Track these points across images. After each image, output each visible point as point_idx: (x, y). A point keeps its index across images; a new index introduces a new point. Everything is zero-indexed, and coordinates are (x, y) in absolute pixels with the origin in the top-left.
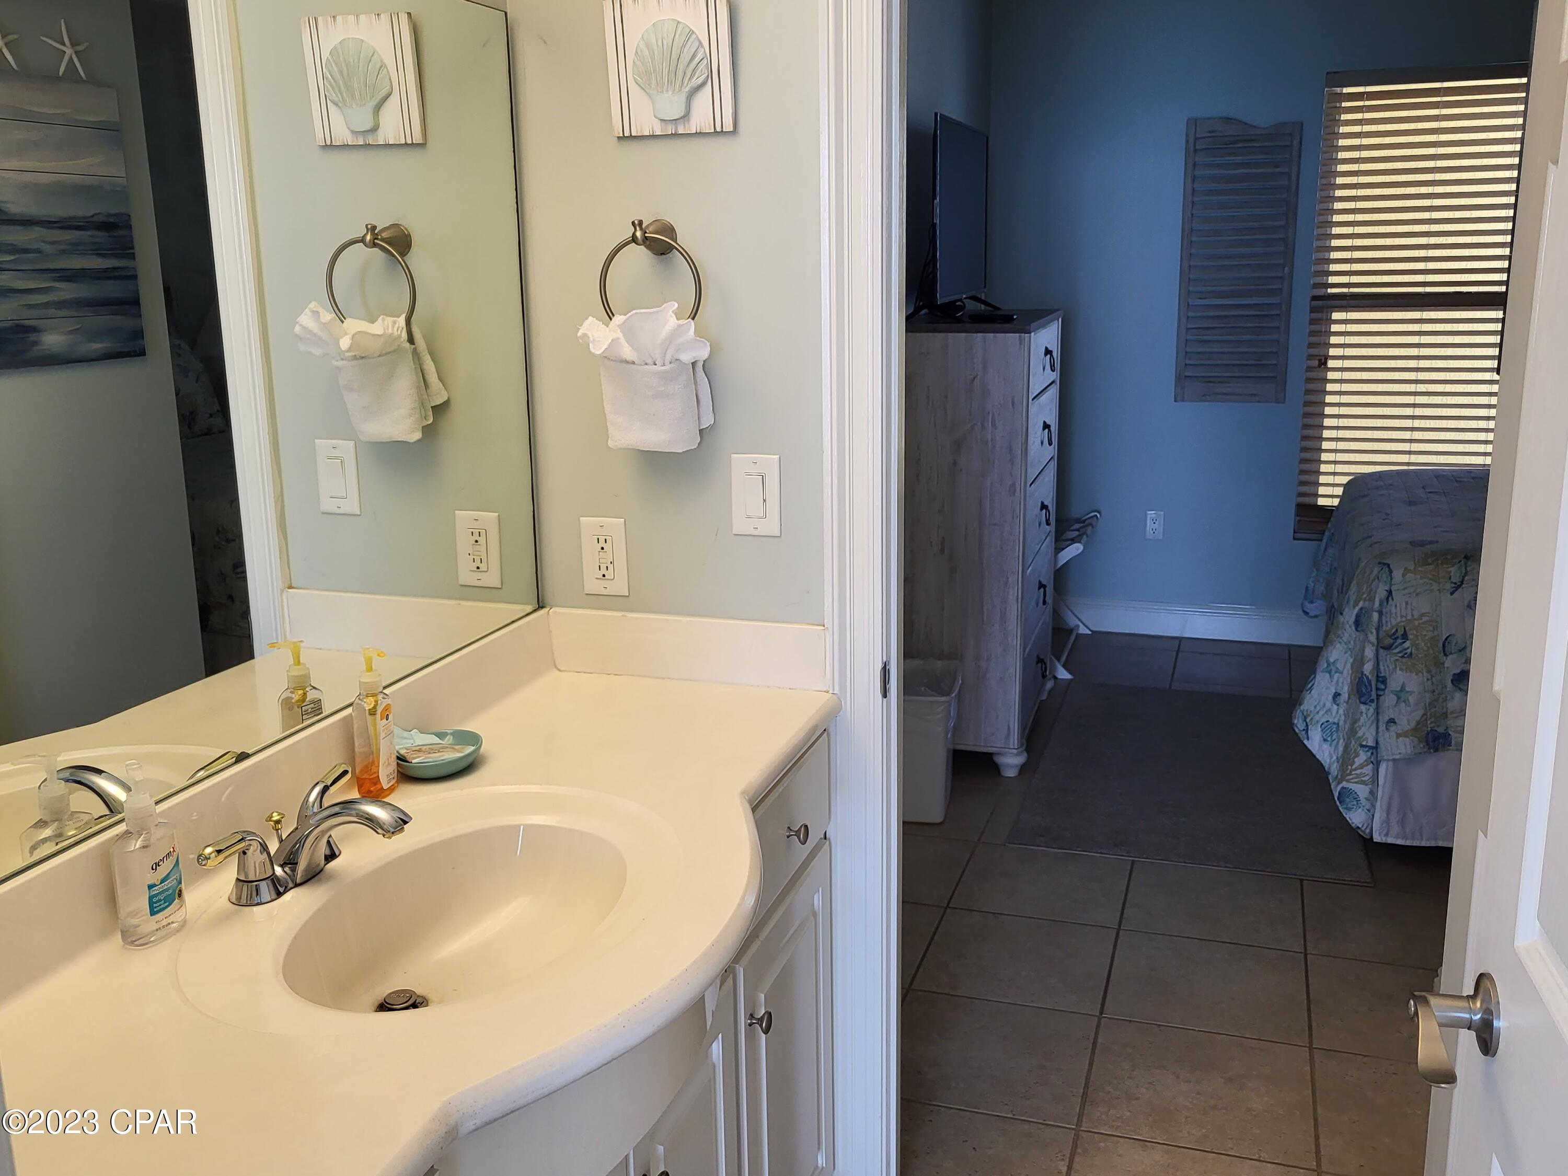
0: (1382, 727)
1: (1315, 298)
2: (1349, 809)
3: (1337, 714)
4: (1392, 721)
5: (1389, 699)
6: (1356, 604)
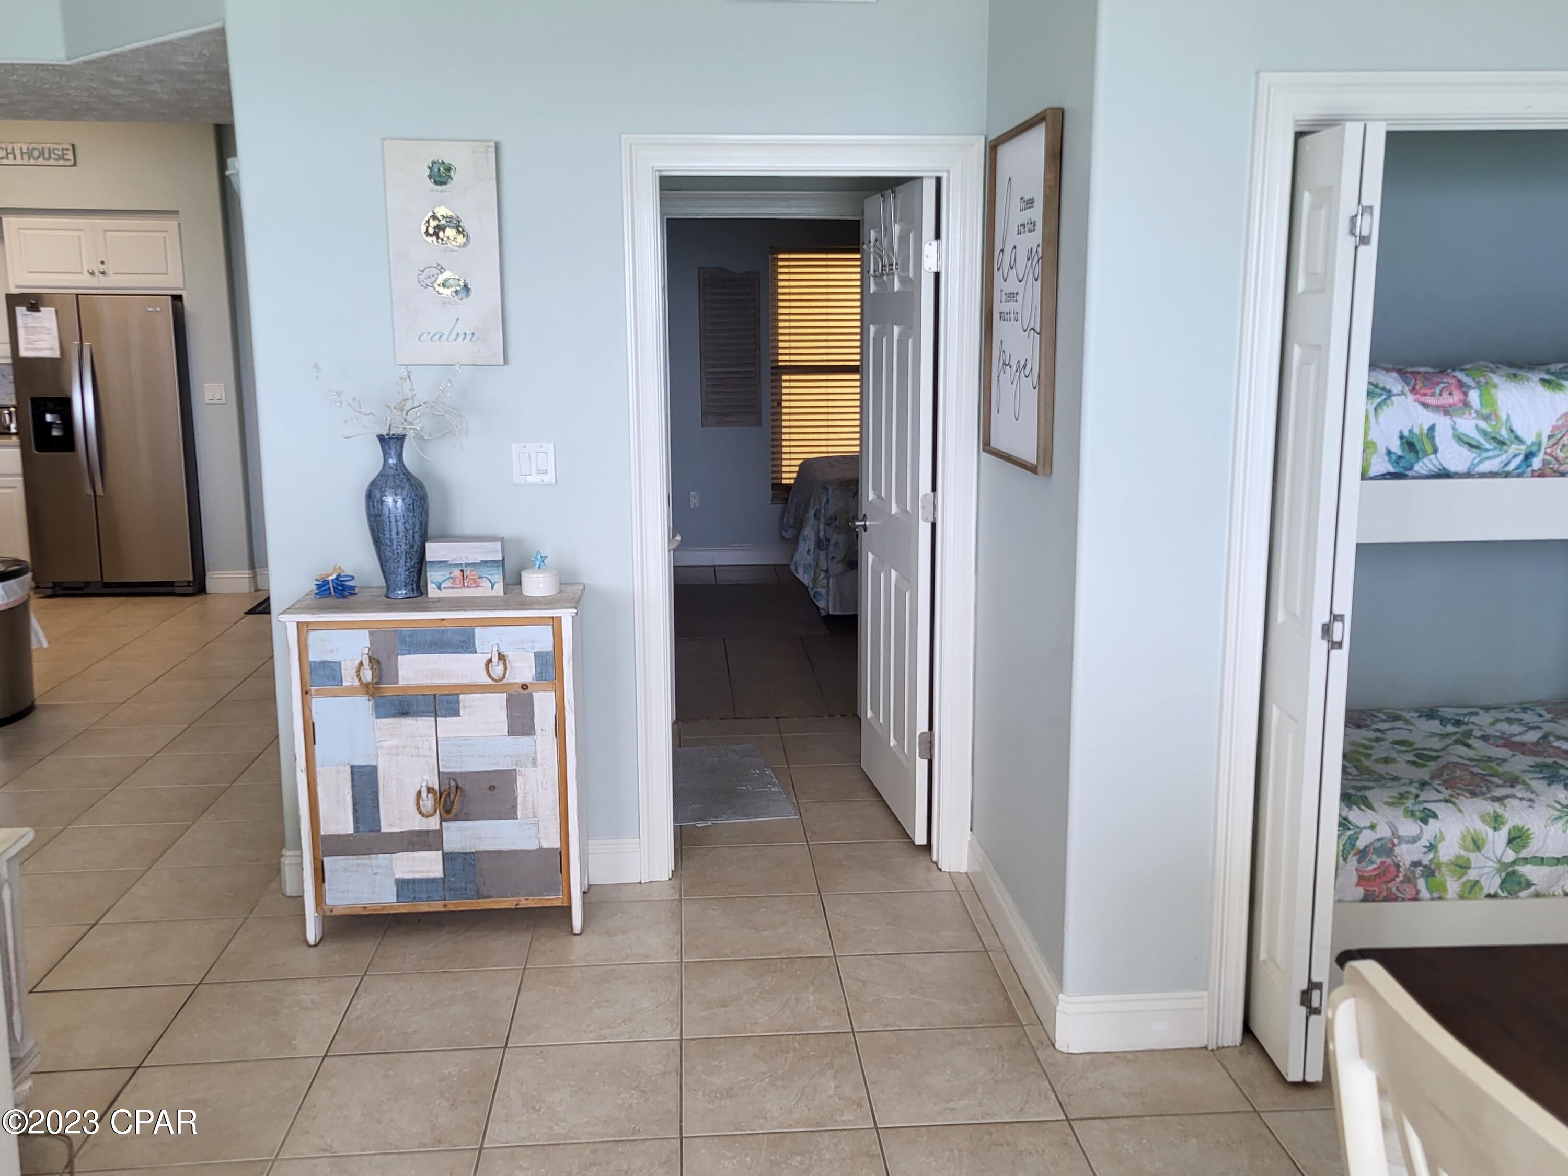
0: (829, 561)
1: (773, 368)
2: (818, 600)
3: (810, 559)
4: (833, 558)
5: (831, 548)
6: (814, 506)
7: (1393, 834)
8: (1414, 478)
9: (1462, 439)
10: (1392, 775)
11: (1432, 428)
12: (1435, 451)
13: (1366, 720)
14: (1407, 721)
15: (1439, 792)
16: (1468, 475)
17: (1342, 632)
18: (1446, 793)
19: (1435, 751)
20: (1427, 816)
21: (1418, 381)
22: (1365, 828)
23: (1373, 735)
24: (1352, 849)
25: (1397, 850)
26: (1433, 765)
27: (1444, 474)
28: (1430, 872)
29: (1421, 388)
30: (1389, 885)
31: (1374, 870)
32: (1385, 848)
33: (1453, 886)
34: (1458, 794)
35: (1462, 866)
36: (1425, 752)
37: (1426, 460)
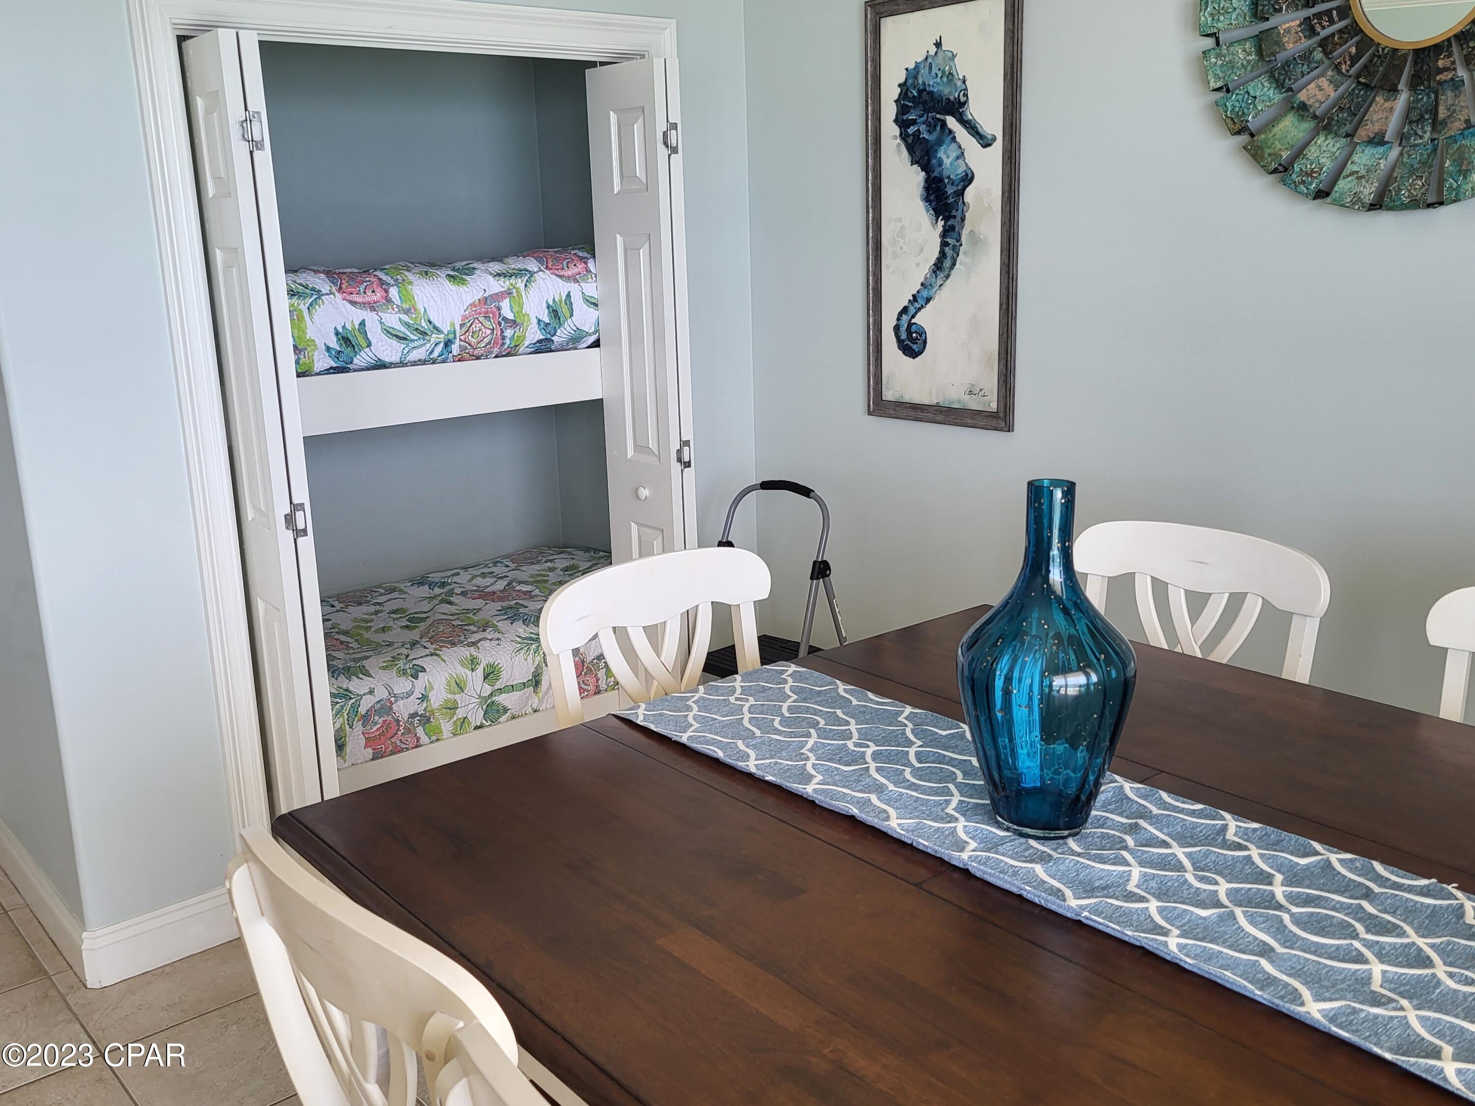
7: (390, 694)
8: (355, 370)
9: (390, 333)
10: (388, 642)
11: (363, 323)
12: (369, 345)
13: (367, 597)
14: (401, 591)
15: (425, 648)
16: (402, 364)
17: (303, 519)
18: (431, 648)
19: (426, 612)
20: (417, 671)
21: (343, 281)
22: (364, 694)
23: (372, 609)
24: (356, 716)
25: (395, 707)
26: (423, 626)
27: (381, 365)
28: (425, 720)
29: (347, 287)
30: (393, 740)
31: (378, 729)
32: (385, 708)
33: (446, 727)
34: (441, 647)
35: (451, 708)
36: (416, 616)
37: (362, 353)
